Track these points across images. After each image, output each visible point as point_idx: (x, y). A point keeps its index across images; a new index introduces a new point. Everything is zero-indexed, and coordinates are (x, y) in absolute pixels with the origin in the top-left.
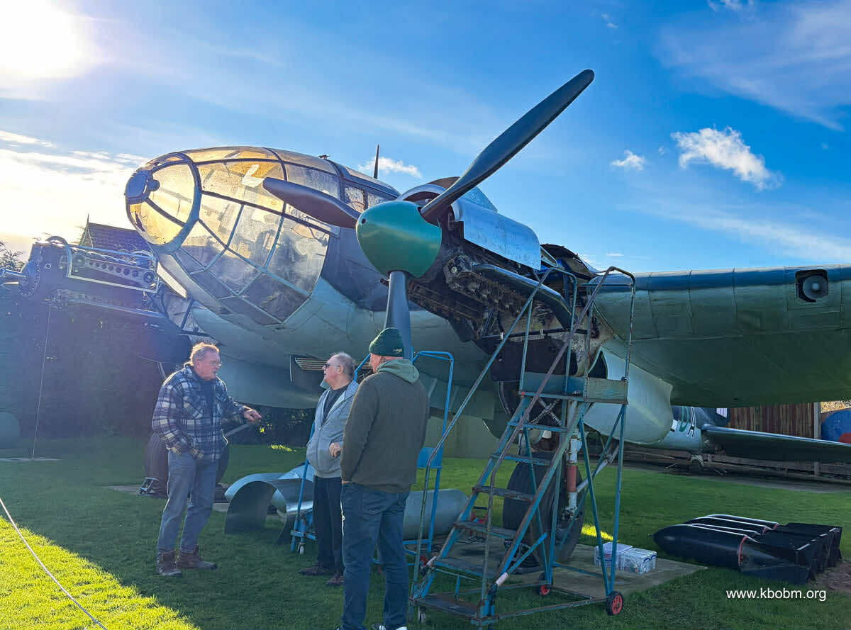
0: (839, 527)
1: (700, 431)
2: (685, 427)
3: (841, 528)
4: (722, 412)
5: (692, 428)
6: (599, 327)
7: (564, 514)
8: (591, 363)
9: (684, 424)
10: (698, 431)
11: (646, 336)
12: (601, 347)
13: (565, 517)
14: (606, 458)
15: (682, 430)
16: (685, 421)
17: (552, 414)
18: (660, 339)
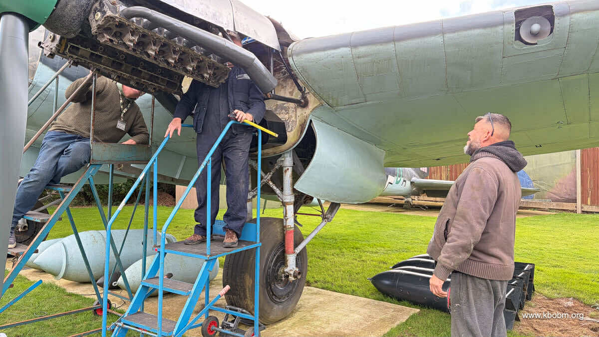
0: (531, 264)
1: (410, 182)
2: (399, 181)
3: (534, 264)
4: (425, 169)
5: (404, 181)
6: (308, 96)
7: (283, 275)
8: (302, 132)
9: (399, 179)
10: (408, 183)
11: (354, 101)
12: (311, 116)
13: (285, 277)
14: (326, 218)
15: (397, 183)
16: (399, 176)
17: (270, 182)
18: (368, 103)
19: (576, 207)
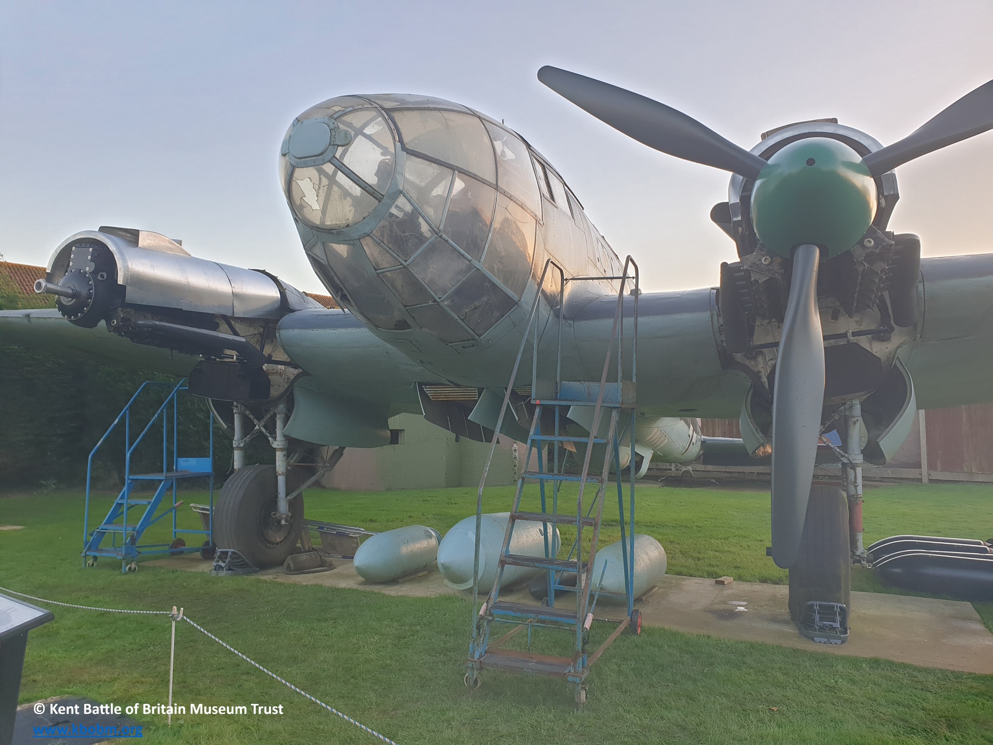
12: (897, 352)
19: (921, 474)
